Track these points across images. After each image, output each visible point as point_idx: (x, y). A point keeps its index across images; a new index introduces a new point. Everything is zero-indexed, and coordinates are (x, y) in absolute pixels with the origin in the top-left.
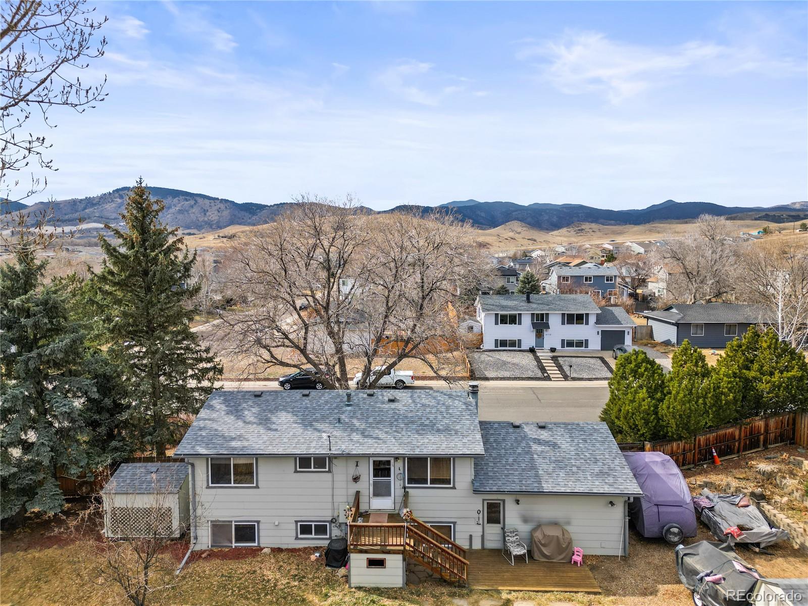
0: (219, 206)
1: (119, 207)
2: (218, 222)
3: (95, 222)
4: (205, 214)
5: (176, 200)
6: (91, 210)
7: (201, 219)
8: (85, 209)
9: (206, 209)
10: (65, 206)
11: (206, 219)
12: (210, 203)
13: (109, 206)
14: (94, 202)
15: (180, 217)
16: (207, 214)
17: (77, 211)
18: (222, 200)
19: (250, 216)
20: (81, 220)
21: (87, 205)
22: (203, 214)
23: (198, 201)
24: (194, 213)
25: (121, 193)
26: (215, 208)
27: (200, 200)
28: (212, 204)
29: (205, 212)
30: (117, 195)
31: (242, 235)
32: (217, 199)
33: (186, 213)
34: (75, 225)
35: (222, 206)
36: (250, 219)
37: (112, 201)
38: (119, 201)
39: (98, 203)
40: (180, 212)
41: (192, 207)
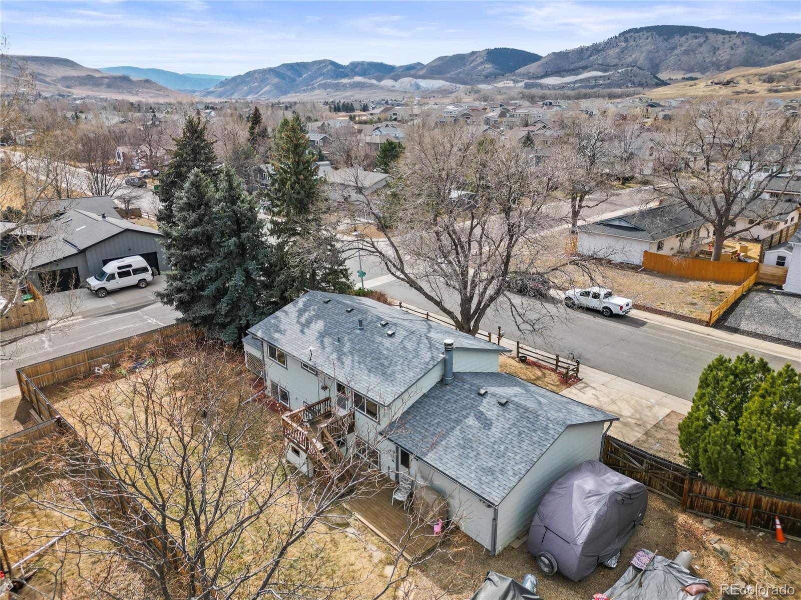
0: (734, 42)
1: (622, 52)
2: (729, 61)
3: (595, 70)
4: (715, 53)
5: (683, 39)
6: (595, 57)
7: (707, 60)
8: (590, 56)
9: (717, 46)
10: (573, 55)
11: (714, 59)
12: (724, 39)
13: (613, 52)
14: (600, 48)
15: (684, 58)
16: (717, 53)
17: (582, 59)
18: (740, 33)
19: (773, 51)
20: (585, 68)
21: (592, 53)
22: (711, 53)
23: (710, 38)
24: (701, 53)
25: (627, 36)
26: (728, 45)
27: (712, 36)
28: (726, 40)
29: (715, 50)
30: (623, 38)
31: (742, 81)
32: (734, 33)
33: (691, 53)
34: (577, 75)
35: (738, 41)
36: (772, 54)
37: (617, 45)
38: (623, 44)
39: (603, 50)
40: (686, 52)
41: (701, 45)
